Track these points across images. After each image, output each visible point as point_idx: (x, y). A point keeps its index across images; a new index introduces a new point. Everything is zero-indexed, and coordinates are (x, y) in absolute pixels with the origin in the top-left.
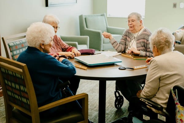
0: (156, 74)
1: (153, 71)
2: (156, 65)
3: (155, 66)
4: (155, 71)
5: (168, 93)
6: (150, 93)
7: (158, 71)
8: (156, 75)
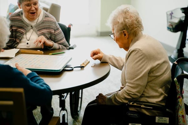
0: (145, 66)
1: (140, 64)
2: (141, 55)
3: (141, 57)
4: (142, 63)
5: (161, 87)
6: (140, 93)
7: (146, 63)
8: (145, 68)
